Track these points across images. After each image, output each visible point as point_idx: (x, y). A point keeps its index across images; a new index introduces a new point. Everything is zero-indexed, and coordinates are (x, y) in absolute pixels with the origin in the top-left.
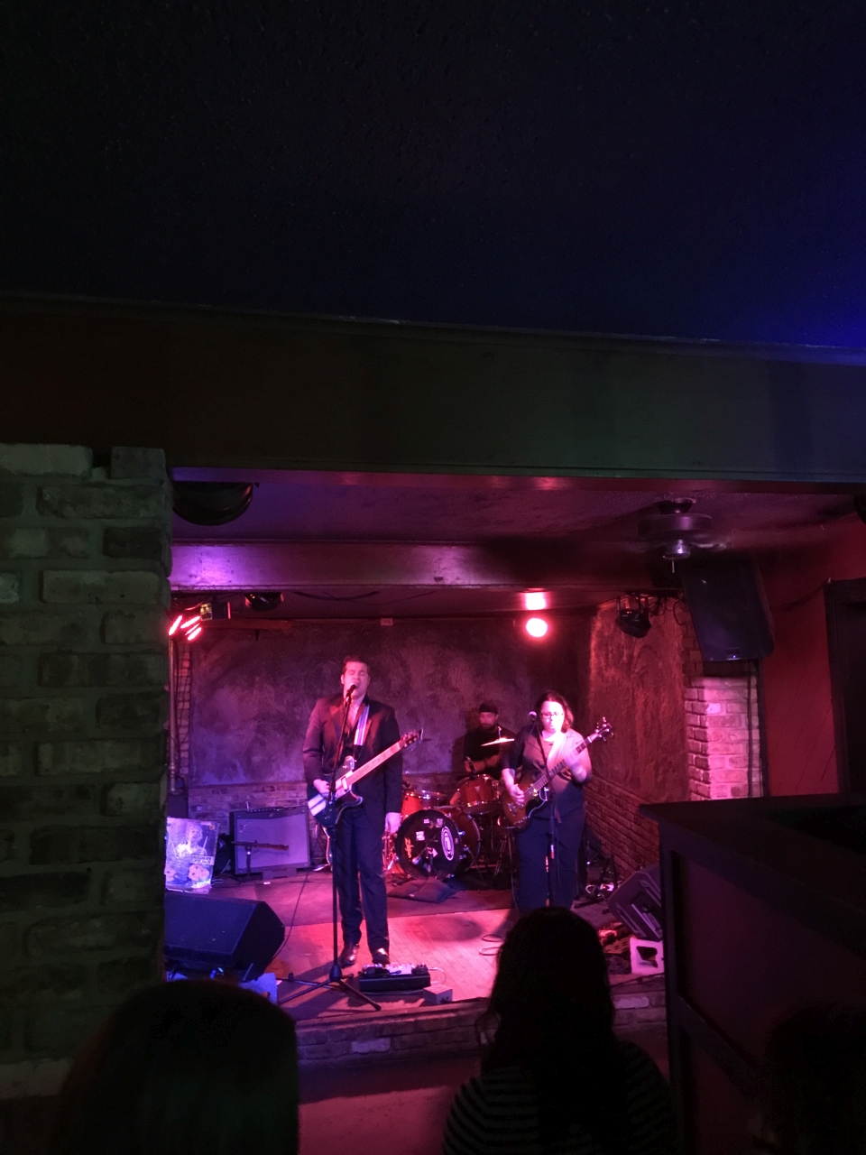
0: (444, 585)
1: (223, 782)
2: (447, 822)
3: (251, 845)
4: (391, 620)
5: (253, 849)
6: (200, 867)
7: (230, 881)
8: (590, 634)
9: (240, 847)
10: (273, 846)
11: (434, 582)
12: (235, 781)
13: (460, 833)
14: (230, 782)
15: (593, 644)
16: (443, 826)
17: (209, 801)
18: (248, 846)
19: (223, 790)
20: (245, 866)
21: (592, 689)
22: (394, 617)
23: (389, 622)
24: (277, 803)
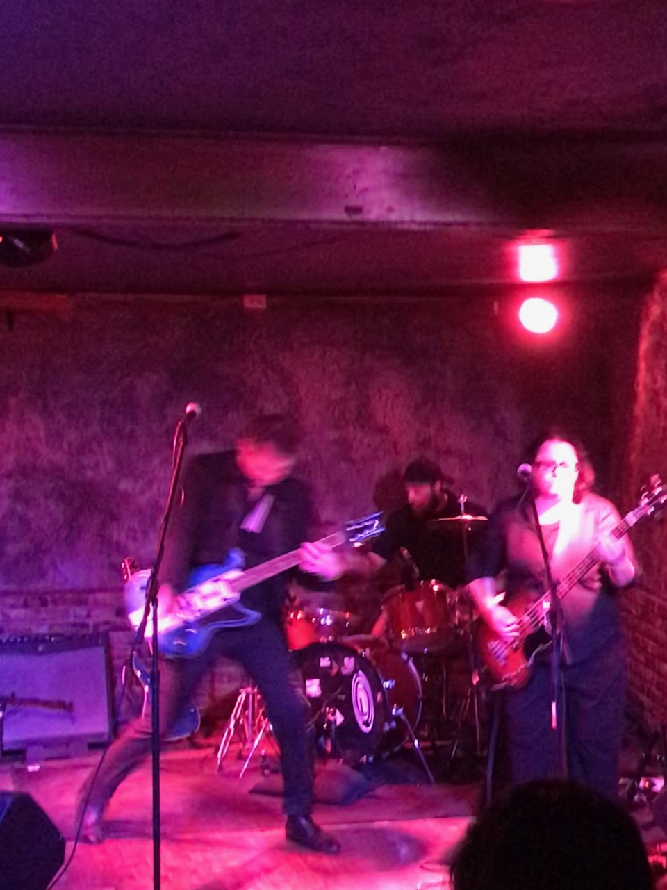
0: (362, 223)
2: (362, 664)
3: (4, 700)
4: (263, 298)
8: (638, 329)
11: (344, 216)
13: (387, 684)
15: (644, 346)
16: (355, 671)
21: (638, 431)
22: (269, 293)
23: (259, 302)
24: (51, 627)
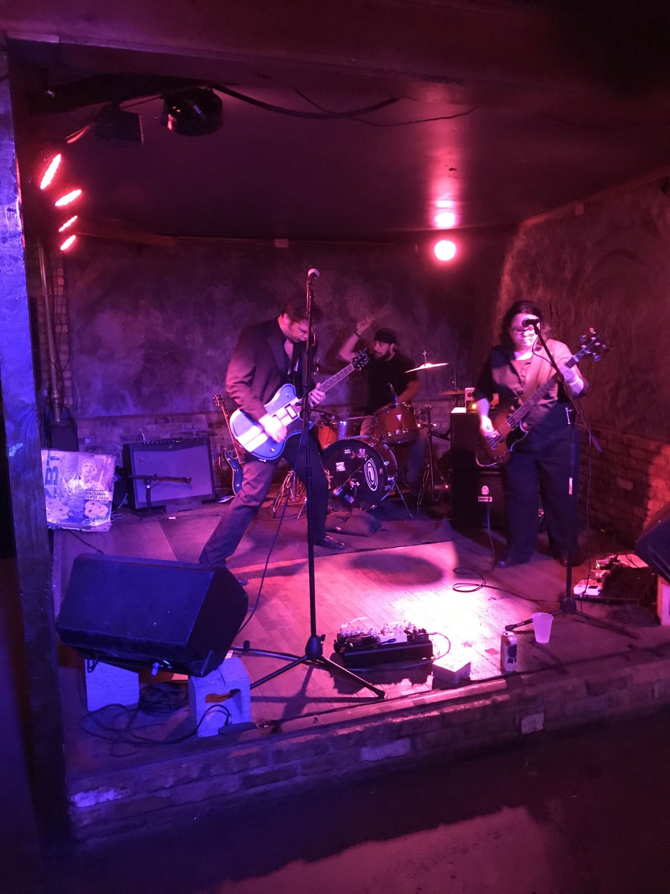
1: (112, 414)
2: (371, 453)
3: (150, 478)
4: (286, 241)
5: (153, 482)
6: (97, 503)
7: (130, 516)
9: (138, 481)
10: (175, 479)
12: (125, 413)
13: (385, 464)
14: (119, 414)
16: (366, 457)
17: (98, 433)
18: (147, 480)
19: (113, 422)
20: (145, 501)
22: (289, 238)
23: (284, 243)
24: (172, 435)
